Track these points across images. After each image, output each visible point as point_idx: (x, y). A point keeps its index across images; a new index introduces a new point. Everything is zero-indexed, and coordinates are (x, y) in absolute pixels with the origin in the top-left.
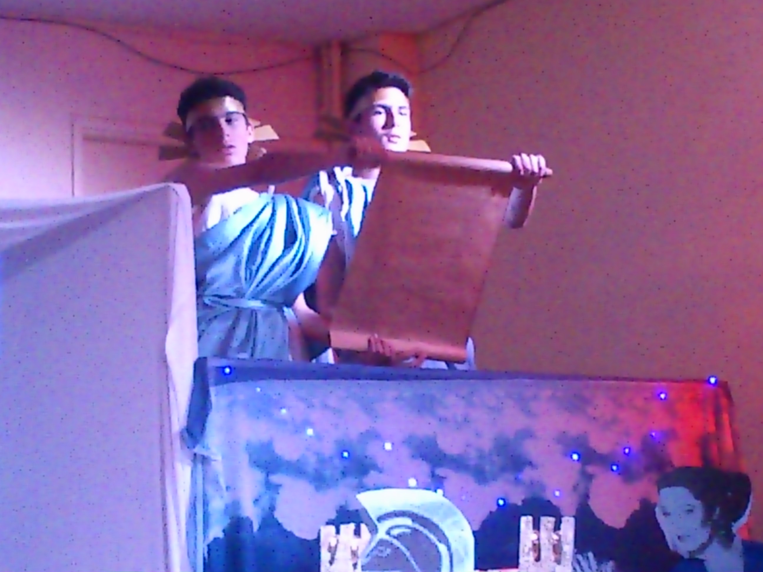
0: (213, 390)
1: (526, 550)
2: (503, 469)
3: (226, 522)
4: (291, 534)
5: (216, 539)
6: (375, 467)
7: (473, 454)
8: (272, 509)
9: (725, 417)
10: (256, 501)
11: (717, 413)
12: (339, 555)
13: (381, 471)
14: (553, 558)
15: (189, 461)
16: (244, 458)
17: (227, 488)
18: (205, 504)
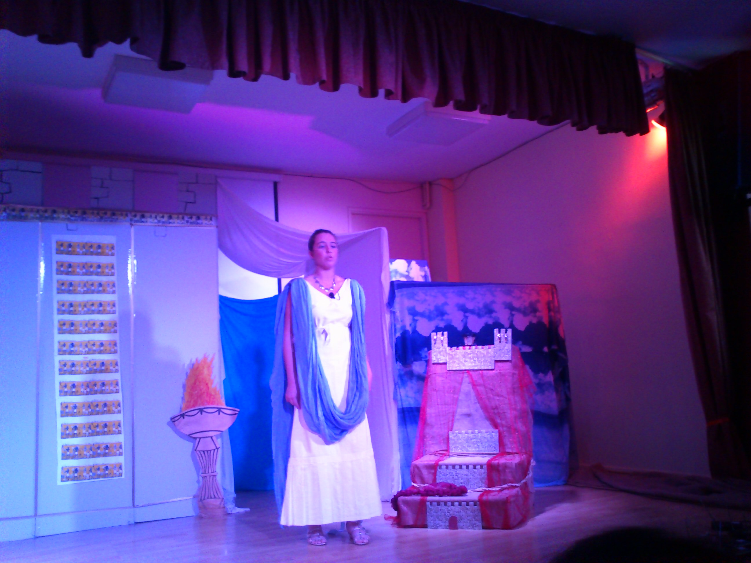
0: (396, 291)
1: (497, 339)
2: (486, 313)
3: (401, 332)
4: (421, 335)
5: (398, 337)
6: (446, 313)
7: (476, 308)
8: (415, 327)
9: (555, 295)
10: (410, 325)
11: (553, 293)
12: (437, 341)
13: (448, 315)
14: (505, 342)
15: (389, 313)
16: (406, 312)
17: (401, 321)
18: (395, 326)
